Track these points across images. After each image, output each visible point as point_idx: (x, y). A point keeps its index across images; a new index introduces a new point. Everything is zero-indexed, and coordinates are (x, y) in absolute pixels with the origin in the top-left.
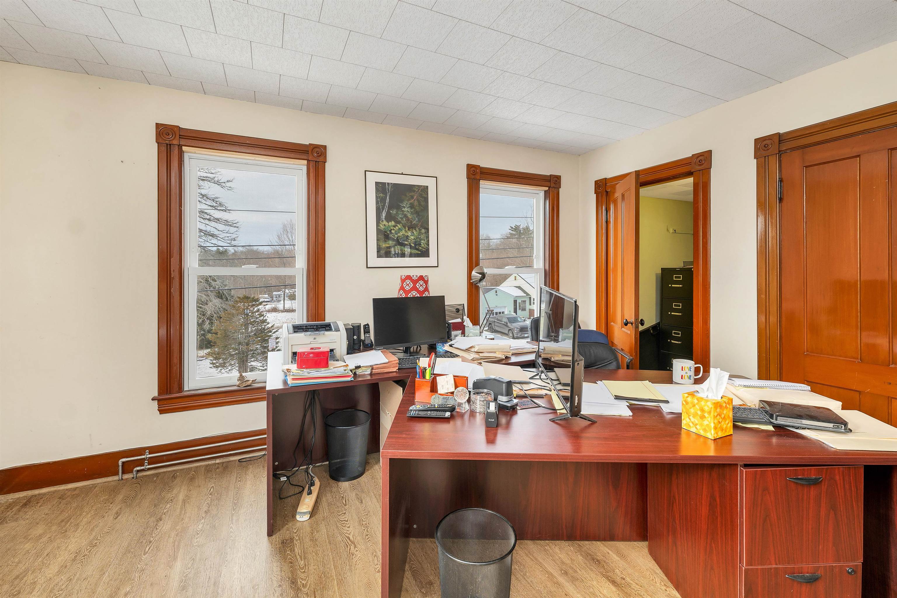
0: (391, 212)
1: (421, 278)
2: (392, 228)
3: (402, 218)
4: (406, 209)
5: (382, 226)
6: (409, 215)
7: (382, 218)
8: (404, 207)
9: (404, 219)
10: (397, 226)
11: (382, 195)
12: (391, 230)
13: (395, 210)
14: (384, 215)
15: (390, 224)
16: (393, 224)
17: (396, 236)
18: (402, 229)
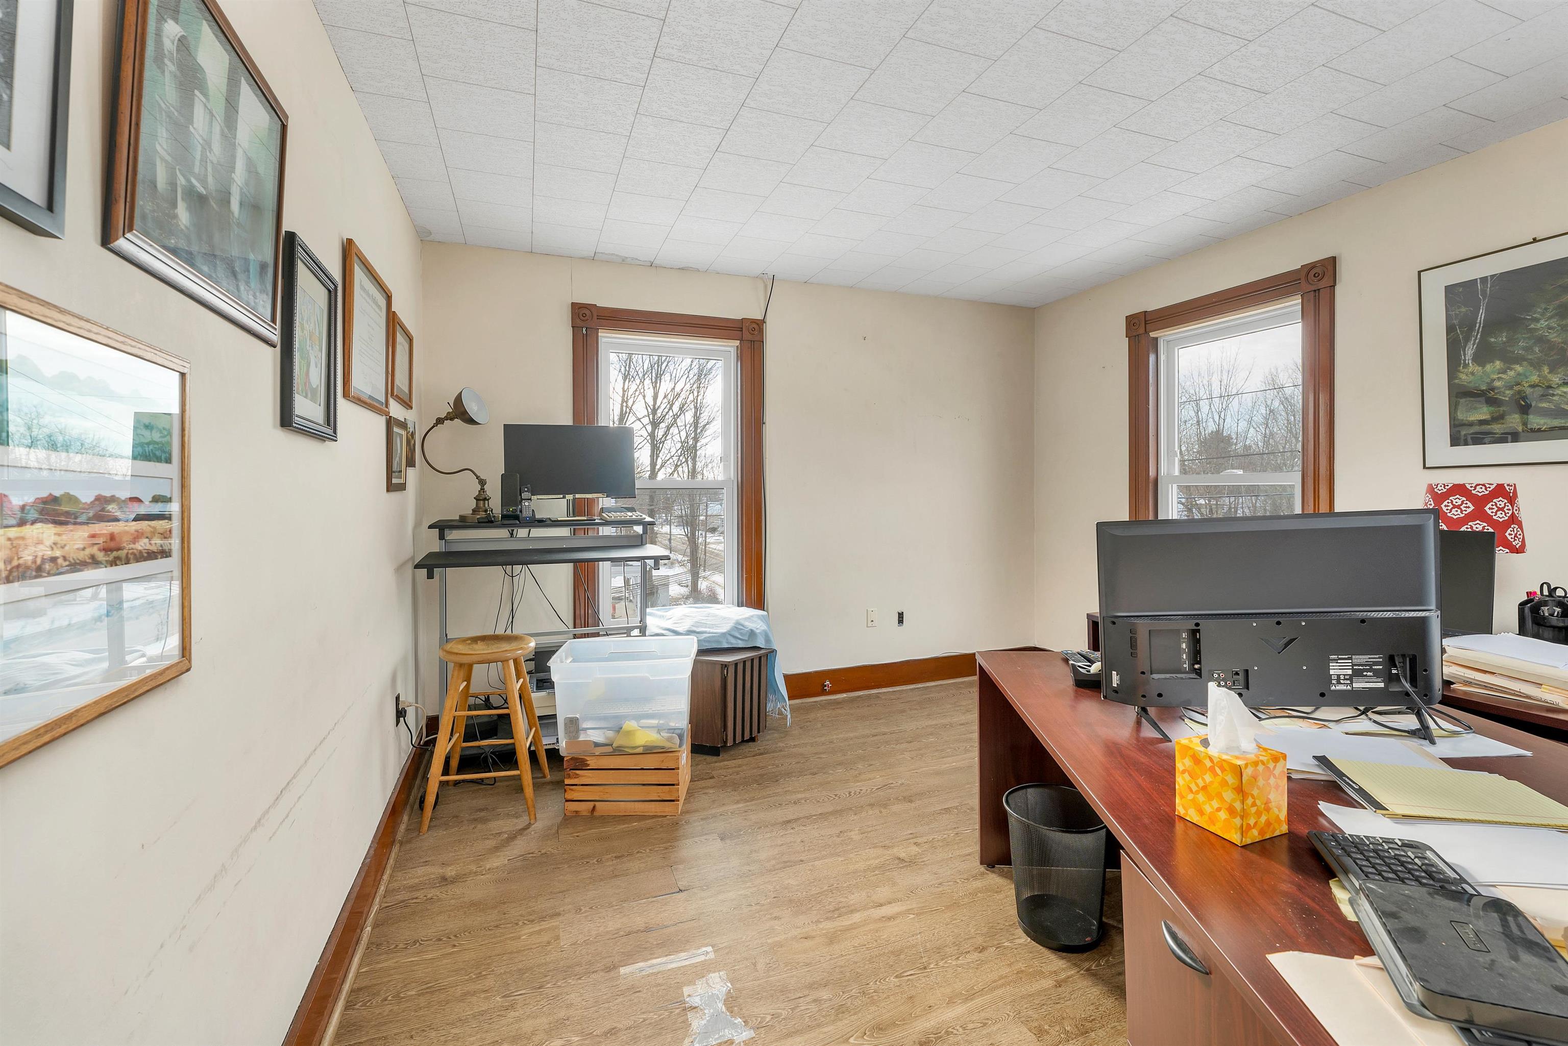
0: (1493, 340)
1: (1500, 491)
2: (1495, 377)
3: (1526, 349)
4: (1543, 323)
5: (1463, 377)
6: (1553, 337)
7: (1465, 360)
8: (1537, 320)
9: (1537, 349)
10: (1511, 369)
11: (1463, 310)
12: (1493, 380)
13: (1505, 334)
14: (1470, 351)
15: (1488, 367)
16: (1498, 367)
17: (1507, 392)
18: (1528, 374)
